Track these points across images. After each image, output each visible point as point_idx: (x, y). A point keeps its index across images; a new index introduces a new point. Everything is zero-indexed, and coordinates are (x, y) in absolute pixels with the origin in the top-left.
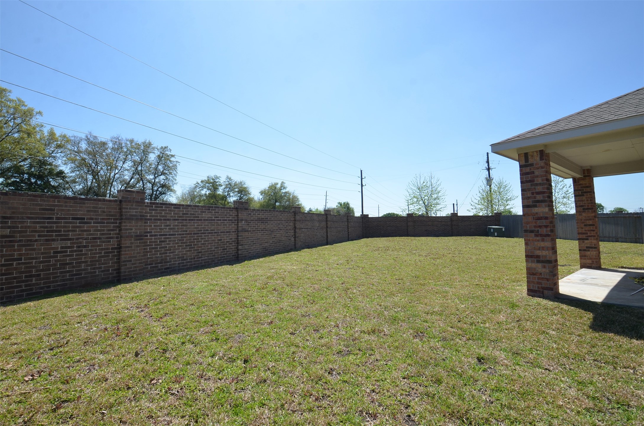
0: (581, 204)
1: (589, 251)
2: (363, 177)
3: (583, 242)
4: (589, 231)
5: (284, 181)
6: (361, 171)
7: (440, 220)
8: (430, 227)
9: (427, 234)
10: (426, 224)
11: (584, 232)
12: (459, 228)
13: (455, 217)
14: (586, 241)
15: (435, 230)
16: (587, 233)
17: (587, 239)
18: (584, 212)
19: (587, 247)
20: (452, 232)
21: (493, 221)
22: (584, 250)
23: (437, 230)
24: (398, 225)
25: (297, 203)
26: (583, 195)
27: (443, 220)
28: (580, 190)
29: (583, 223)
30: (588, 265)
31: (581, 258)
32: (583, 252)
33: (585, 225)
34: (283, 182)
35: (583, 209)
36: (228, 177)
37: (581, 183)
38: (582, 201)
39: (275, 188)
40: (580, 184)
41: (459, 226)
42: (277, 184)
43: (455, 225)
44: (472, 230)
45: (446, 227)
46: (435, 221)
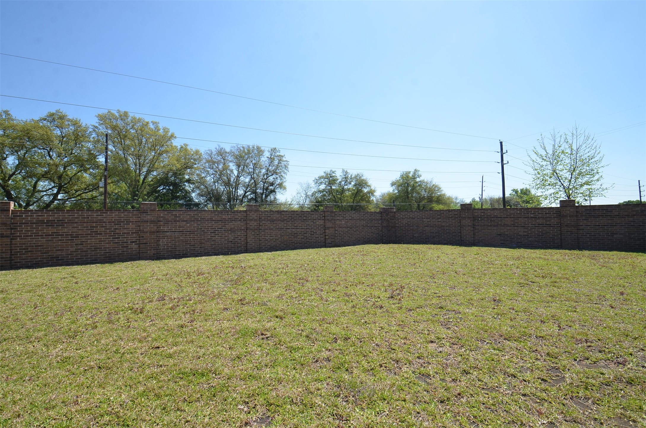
2: (504, 151)
5: (418, 169)
6: (501, 143)
7: (532, 216)
8: (508, 228)
9: (502, 242)
10: (500, 223)
12: (581, 232)
13: (568, 208)
15: (520, 233)
20: (561, 240)
23: (526, 234)
24: (443, 224)
25: (438, 194)
27: (540, 216)
34: (416, 170)
36: (343, 170)
39: (408, 177)
41: (581, 227)
42: (409, 172)
43: (566, 226)
44: (615, 236)
45: (545, 229)
46: (520, 217)
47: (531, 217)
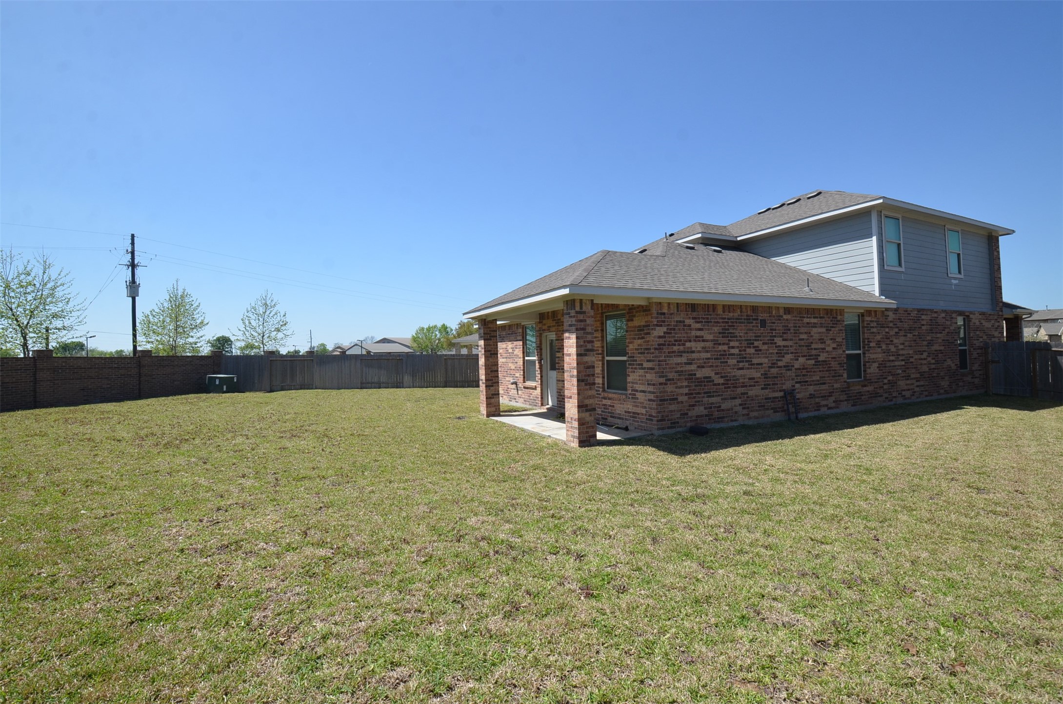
0: (489, 349)
1: (493, 398)
3: (489, 389)
4: (494, 377)
11: (490, 378)
12: (154, 381)
13: (147, 358)
14: (492, 388)
15: (104, 386)
16: (492, 380)
17: (492, 386)
18: (491, 357)
19: (492, 395)
20: (140, 390)
21: (210, 366)
22: (490, 398)
23: (109, 386)
26: (491, 340)
27: (123, 365)
28: (489, 334)
29: (490, 368)
30: (493, 413)
31: (487, 407)
32: (489, 400)
33: (491, 371)
35: (491, 354)
37: (490, 326)
38: (490, 345)
40: (489, 328)
41: (154, 377)
43: (145, 375)
44: (175, 383)
45: (126, 379)
46: (105, 368)
47: (115, 368)
